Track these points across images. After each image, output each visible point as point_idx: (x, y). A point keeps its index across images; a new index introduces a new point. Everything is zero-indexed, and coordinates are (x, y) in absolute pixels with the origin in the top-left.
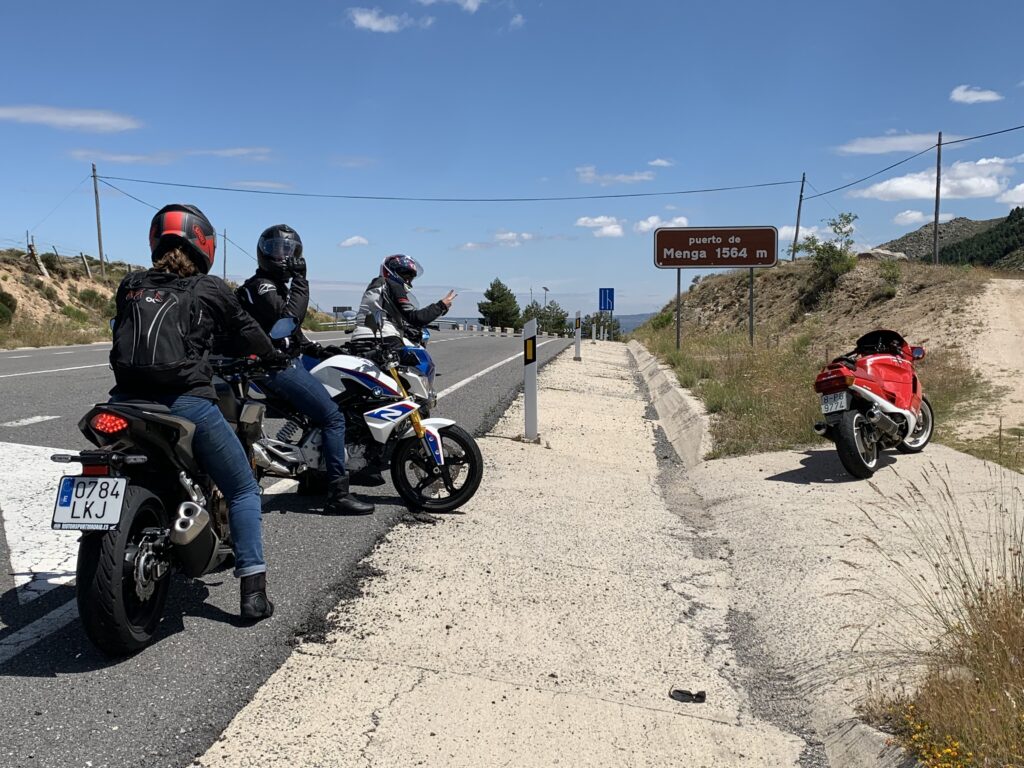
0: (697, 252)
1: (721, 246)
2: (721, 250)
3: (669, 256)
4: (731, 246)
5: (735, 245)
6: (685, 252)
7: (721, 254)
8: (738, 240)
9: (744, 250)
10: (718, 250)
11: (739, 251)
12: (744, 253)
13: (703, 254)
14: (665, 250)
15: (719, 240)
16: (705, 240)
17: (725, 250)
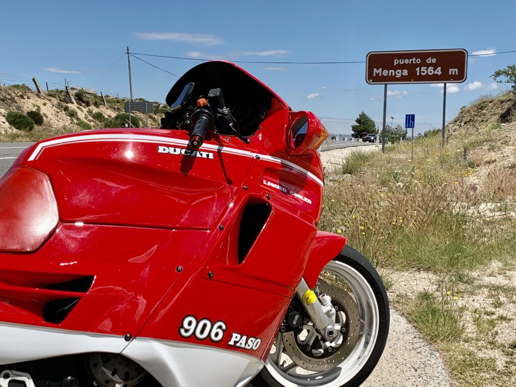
0: (400, 71)
1: (420, 66)
2: (420, 69)
3: (377, 75)
4: (428, 66)
5: (431, 65)
6: (390, 71)
7: (420, 72)
8: (434, 60)
9: (439, 68)
10: (418, 69)
11: (434, 70)
12: (439, 71)
13: (405, 72)
14: (375, 70)
15: (419, 61)
16: (407, 61)
17: (423, 69)
